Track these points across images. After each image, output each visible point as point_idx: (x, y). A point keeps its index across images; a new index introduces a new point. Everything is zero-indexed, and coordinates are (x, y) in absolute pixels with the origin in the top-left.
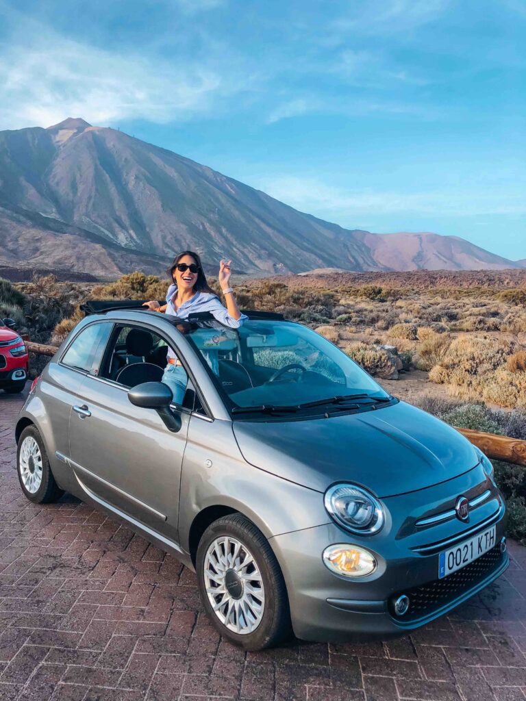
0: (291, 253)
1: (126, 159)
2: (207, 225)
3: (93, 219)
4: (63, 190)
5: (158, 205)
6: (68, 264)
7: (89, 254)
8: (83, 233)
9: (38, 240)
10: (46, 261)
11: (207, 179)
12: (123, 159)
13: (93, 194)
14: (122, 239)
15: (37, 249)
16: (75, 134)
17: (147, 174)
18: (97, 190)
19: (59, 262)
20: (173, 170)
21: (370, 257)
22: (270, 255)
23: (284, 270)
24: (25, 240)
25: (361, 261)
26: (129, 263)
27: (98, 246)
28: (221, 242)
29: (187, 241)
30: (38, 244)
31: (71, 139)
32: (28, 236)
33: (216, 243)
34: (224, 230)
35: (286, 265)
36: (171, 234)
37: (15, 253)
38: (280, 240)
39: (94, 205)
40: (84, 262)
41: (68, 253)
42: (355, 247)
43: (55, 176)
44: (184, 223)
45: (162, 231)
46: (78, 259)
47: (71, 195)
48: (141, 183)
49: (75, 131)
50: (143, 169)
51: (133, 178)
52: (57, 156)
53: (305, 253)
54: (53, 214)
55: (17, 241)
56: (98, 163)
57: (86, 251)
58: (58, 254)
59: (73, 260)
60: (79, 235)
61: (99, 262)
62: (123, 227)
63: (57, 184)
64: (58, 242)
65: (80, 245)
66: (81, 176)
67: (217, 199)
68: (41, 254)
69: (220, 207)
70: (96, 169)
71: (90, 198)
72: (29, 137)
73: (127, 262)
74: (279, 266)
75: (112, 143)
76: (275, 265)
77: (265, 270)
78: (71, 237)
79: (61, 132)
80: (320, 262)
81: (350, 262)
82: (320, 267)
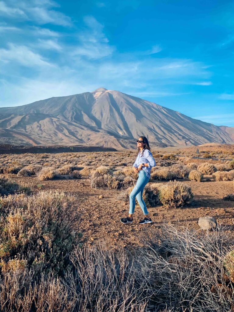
0: (192, 137)
1: (121, 102)
2: (155, 126)
3: (109, 126)
4: (97, 116)
5: (134, 119)
6: (101, 145)
7: (109, 140)
8: (106, 132)
9: (89, 135)
10: (93, 143)
11: (154, 108)
12: (120, 102)
13: (109, 117)
14: (121, 133)
15: (89, 139)
16: (102, 94)
17: (130, 108)
18: (110, 115)
19: (97, 144)
20: (140, 105)
21: (230, 138)
22: (184, 138)
23: (190, 144)
24: (85, 135)
25: (225, 139)
26: (125, 143)
27: (113, 137)
28: (162, 133)
29: (147, 133)
30: (89, 137)
31: (100, 96)
32: (86, 134)
33: (159, 134)
34: (162, 128)
35: (191, 142)
36: (140, 131)
37: (81, 141)
38: (187, 132)
39: (109, 121)
40: (107, 144)
41: (101, 140)
42: (222, 133)
43: (94, 110)
44: (145, 126)
45: (136, 130)
46: (105, 142)
47: (101, 117)
48: (128, 111)
49: (102, 92)
50: (128, 106)
51: (124, 109)
52: (95, 102)
53: (199, 137)
54: (94, 125)
55: (82, 136)
56: (111, 104)
57: (108, 139)
58: (97, 141)
59: (103, 143)
60: (105, 133)
61: (113, 143)
62: (121, 129)
63: (95, 113)
64: (97, 136)
65: (105, 136)
66: (104, 110)
67: (158, 116)
68: (91, 140)
69: (160, 119)
70: (110, 107)
71: (108, 118)
72: (85, 96)
73: (124, 143)
74: (188, 142)
75: (116, 96)
76: (186, 142)
77: (182, 145)
78: (102, 134)
79: (96, 93)
80: (206, 140)
81: (220, 140)
82: (206, 143)
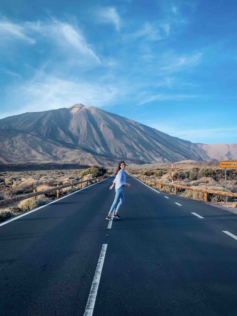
0: (170, 154)
1: (99, 119)
2: (133, 144)
3: (86, 143)
4: (74, 132)
5: (113, 136)
6: (77, 162)
7: (85, 157)
8: (83, 149)
9: (65, 152)
10: (68, 161)
11: (132, 125)
12: (98, 119)
13: (86, 133)
14: (98, 150)
15: (64, 156)
16: (79, 110)
17: (108, 124)
18: (88, 131)
19: (74, 161)
20: (118, 122)
21: (206, 155)
22: (161, 155)
23: (168, 161)
24: (60, 152)
25: (202, 156)
26: (102, 161)
27: (89, 154)
28: (139, 150)
29: (125, 150)
30: (65, 154)
31: (77, 112)
32: (61, 151)
33: (137, 151)
34: (140, 145)
35: (168, 159)
36: (118, 148)
37: (56, 158)
38: (164, 149)
39: (87, 137)
40: (84, 161)
41: (77, 157)
42: (199, 150)
43: (71, 126)
44: (124, 143)
45: (114, 147)
46: (81, 159)
47: (78, 134)
48: (105, 128)
49: (79, 108)
50: (106, 123)
51: (102, 126)
52: (72, 118)
53: (176, 154)
54: (71, 141)
55: (57, 152)
56: (88, 120)
57: (84, 156)
58: (73, 157)
59: (79, 160)
60: (81, 149)
61: (90, 160)
62: (99, 146)
63: (72, 129)
64: (73, 153)
65: (82, 153)
66: (81, 126)
67: (137, 133)
68: (67, 157)
69: (138, 136)
70: (88, 123)
71: (85, 134)
72: (61, 112)
73: (101, 160)
74: (165, 159)
75: (94, 112)
76: (163, 159)
77: (159, 162)
78: (78, 150)
79: (73, 109)
80: (183, 157)
81: (197, 157)
82: (183, 160)
